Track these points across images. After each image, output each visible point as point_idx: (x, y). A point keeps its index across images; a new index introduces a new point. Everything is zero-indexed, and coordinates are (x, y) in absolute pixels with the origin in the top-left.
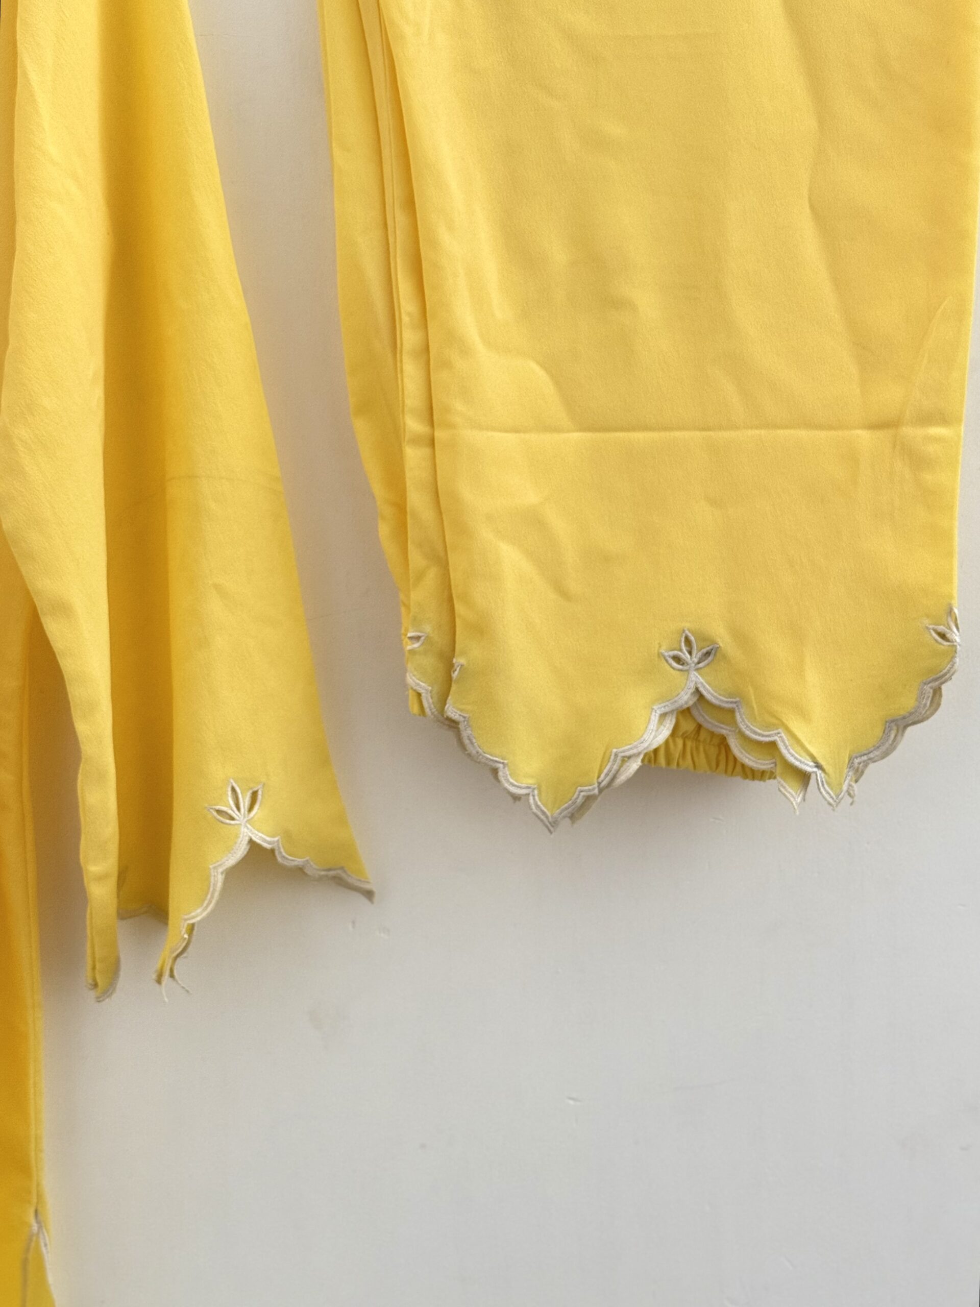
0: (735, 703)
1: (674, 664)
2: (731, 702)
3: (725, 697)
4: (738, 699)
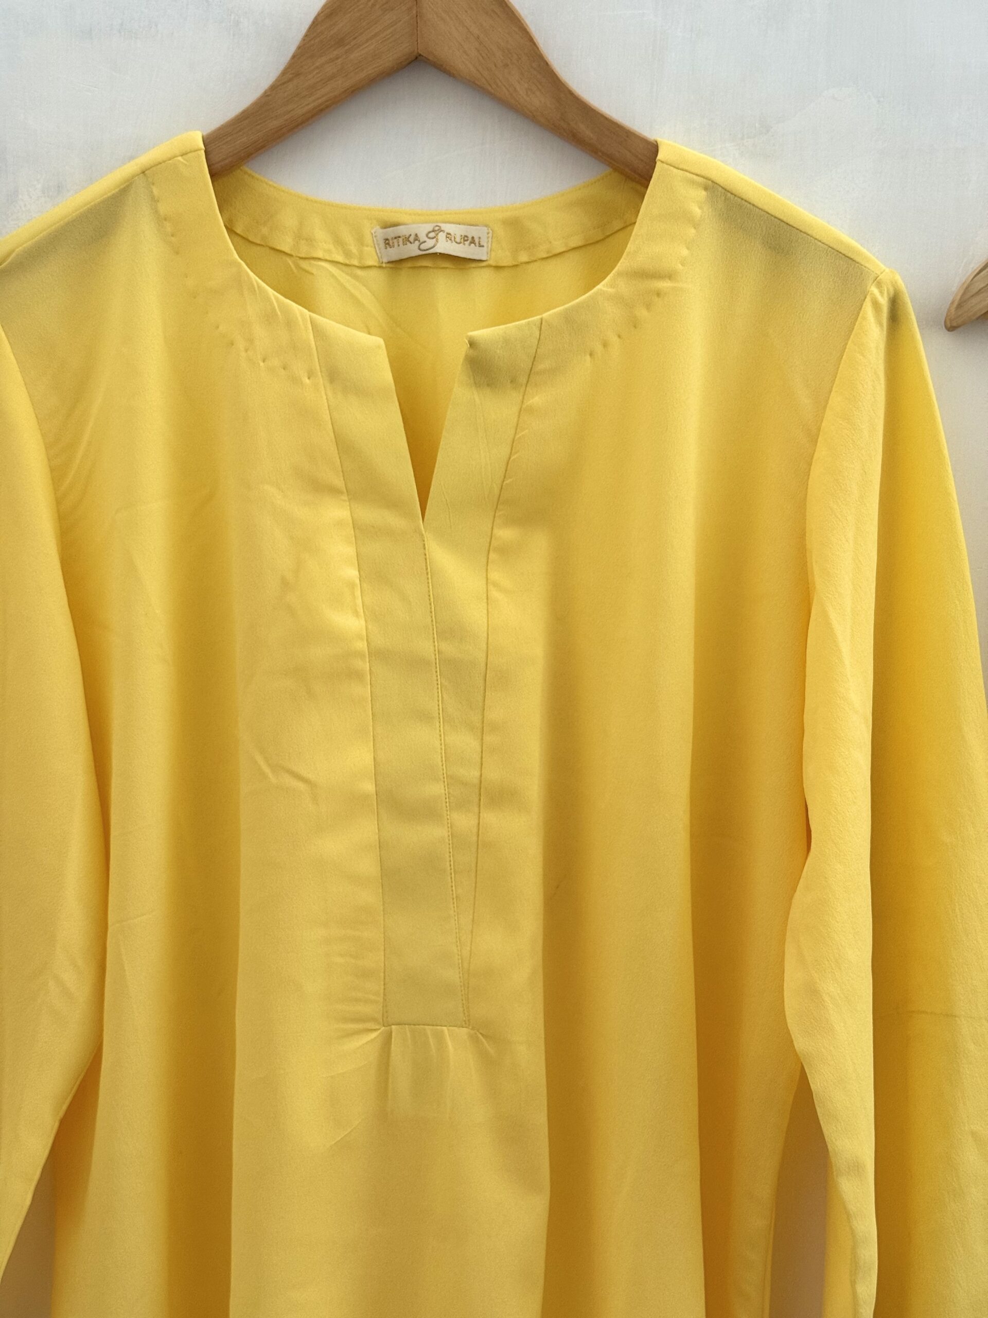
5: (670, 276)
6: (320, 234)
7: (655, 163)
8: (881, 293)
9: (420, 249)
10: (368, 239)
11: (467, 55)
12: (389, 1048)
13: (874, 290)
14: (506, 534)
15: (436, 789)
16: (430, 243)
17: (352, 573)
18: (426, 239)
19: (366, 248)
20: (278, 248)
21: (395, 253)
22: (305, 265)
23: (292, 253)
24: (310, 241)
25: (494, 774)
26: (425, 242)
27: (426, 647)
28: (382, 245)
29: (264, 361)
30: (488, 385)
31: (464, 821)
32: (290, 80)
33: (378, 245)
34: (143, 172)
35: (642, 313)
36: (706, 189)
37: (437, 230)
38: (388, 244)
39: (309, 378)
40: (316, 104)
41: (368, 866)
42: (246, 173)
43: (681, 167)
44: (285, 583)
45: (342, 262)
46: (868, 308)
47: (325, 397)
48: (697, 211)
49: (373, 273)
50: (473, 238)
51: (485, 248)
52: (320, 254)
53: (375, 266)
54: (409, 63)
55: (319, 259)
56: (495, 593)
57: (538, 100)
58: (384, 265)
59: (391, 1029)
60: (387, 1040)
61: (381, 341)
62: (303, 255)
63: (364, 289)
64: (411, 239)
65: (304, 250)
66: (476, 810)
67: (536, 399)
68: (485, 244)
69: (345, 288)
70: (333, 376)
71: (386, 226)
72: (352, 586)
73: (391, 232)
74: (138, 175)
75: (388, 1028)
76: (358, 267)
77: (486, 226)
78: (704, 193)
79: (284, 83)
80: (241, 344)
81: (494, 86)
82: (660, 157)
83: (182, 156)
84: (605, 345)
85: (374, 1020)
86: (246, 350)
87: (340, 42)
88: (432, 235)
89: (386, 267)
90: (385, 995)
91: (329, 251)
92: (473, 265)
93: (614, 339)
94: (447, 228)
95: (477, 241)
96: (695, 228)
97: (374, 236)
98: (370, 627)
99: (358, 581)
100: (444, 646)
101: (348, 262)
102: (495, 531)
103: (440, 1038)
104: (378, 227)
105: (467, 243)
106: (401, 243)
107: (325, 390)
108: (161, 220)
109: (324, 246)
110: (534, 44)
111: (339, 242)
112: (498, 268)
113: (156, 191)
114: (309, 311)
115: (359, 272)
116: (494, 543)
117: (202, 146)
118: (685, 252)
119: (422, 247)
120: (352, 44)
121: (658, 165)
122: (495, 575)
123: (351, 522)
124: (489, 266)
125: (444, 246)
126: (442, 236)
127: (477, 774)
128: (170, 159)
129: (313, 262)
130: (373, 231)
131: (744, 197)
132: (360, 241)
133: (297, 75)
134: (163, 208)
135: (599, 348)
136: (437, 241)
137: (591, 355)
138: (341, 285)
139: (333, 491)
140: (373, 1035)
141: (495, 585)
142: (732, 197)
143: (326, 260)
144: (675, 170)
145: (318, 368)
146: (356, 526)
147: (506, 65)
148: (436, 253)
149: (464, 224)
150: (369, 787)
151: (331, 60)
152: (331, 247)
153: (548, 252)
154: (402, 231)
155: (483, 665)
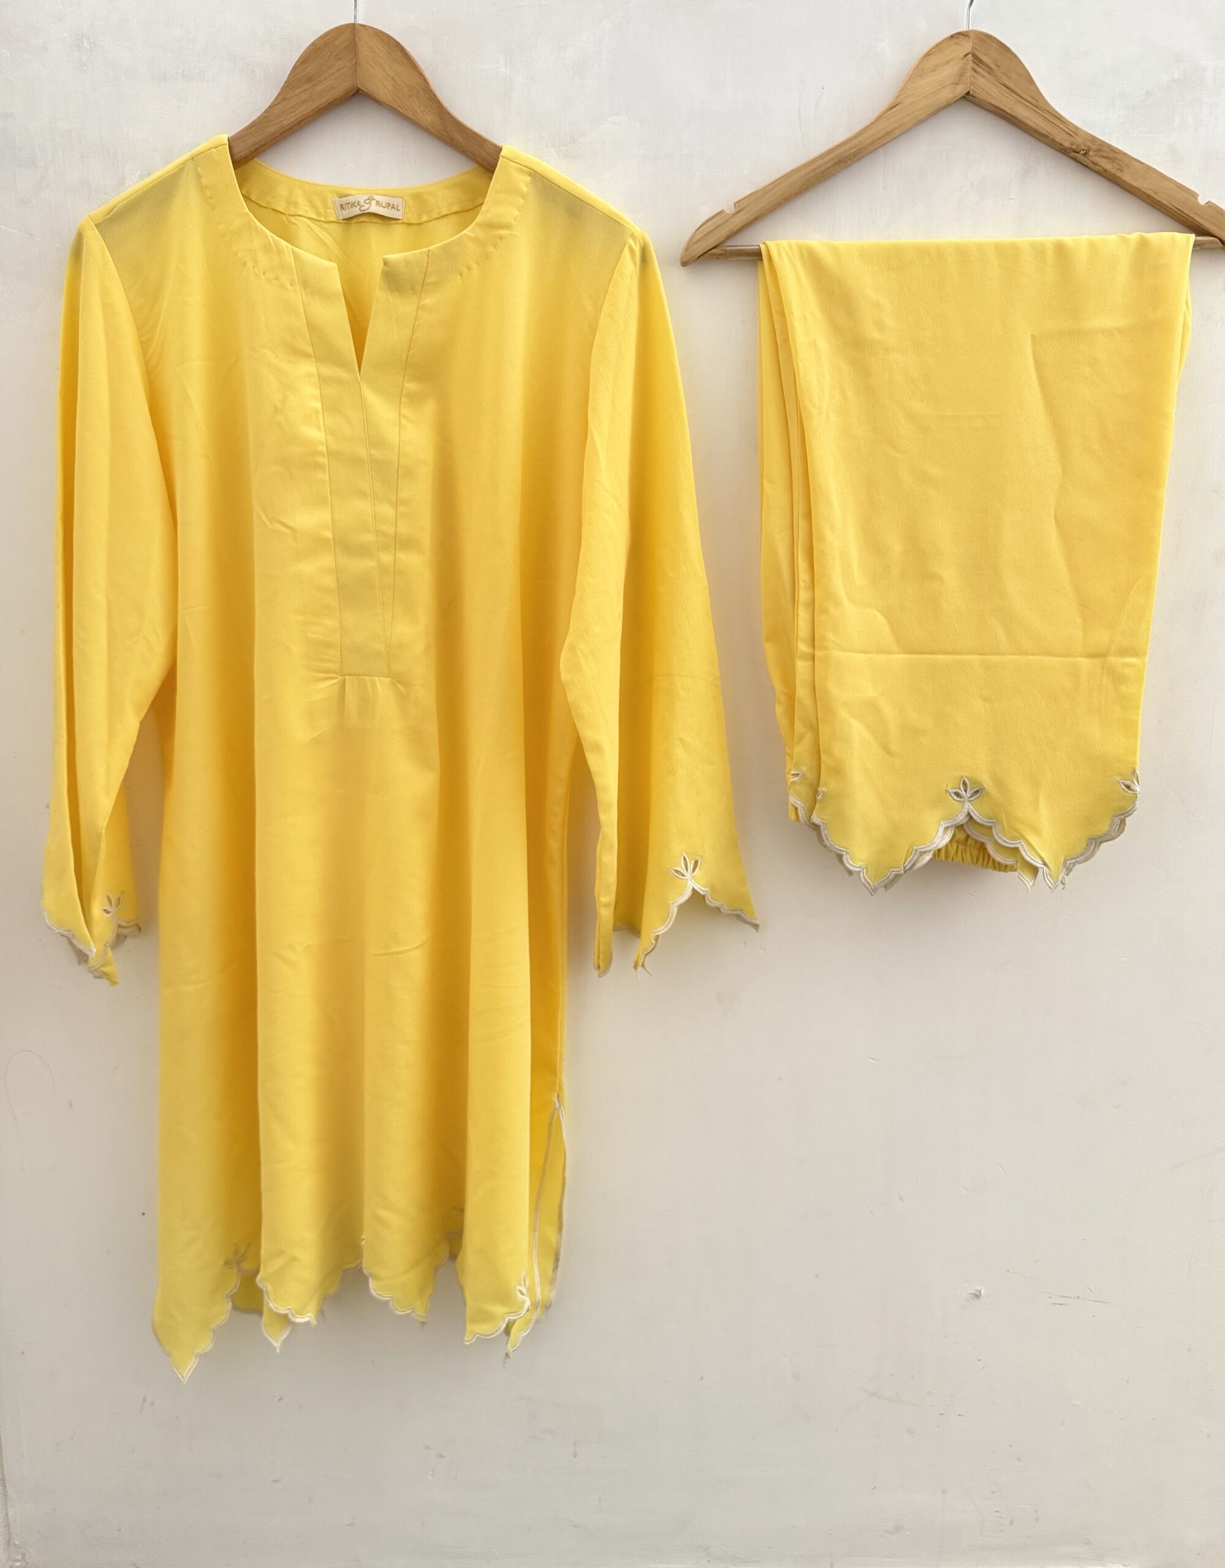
0: (993, 822)
1: (955, 797)
2: (990, 822)
3: (985, 818)
4: (994, 820)
5: (508, 227)
6: (302, 201)
7: (499, 158)
8: (635, 243)
9: (361, 211)
10: (330, 204)
11: (387, 89)
12: (345, 689)
13: (631, 241)
14: (411, 386)
15: (369, 538)
16: (366, 206)
17: (318, 405)
18: (364, 204)
19: (329, 210)
20: (277, 209)
21: (347, 213)
22: (292, 219)
23: (285, 212)
24: (296, 204)
25: (404, 529)
26: (363, 206)
27: (362, 452)
28: (339, 207)
29: (264, 275)
30: (398, 291)
31: (386, 558)
32: (279, 103)
33: (337, 208)
34: (192, 159)
35: (491, 249)
36: (530, 176)
37: (370, 199)
38: (343, 208)
39: (291, 286)
40: (295, 118)
41: (329, 581)
42: (257, 163)
43: (514, 161)
44: (276, 410)
45: (315, 218)
46: (626, 252)
47: (300, 297)
48: (525, 189)
49: (333, 226)
50: (393, 205)
51: (401, 212)
52: (301, 213)
53: (334, 222)
54: (354, 95)
55: (301, 216)
56: (404, 421)
57: (428, 118)
58: (340, 221)
59: (345, 679)
60: (343, 685)
61: (335, 265)
62: (291, 214)
63: (328, 236)
64: (356, 204)
65: (292, 211)
66: (393, 551)
67: (428, 301)
68: (401, 210)
69: (317, 235)
70: (305, 284)
71: (341, 196)
72: (316, 412)
73: (344, 200)
74: (189, 160)
75: (343, 678)
76: (325, 222)
77: (402, 198)
78: (529, 178)
79: (276, 104)
80: (250, 264)
81: (403, 109)
82: (502, 154)
83: (215, 148)
84: (469, 269)
85: (335, 672)
86: (253, 268)
87: (310, 79)
88: (367, 202)
89: (341, 223)
90: (341, 658)
91: (306, 211)
92: (393, 222)
93: (474, 266)
94: (377, 198)
95: (396, 207)
96: (523, 199)
97: (334, 203)
98: (328, 438)
99: (321, 410)
100: (373, 451)
101: (318, 219)
102: (405, 384)
103: (373, 684)
104: (337, 198)
105: (390, 208)
106: (350, 207)
107: (301, 293)
108: (202, 189)
109: (304, 208)
110: (427, 83)
111: (313, 206)
112: (409, 224)
113: (199, 169)
114: (291, 244)
115: (326, 226)
116: (404, 392)
117: (227, 142)
118: (517, 213)
119: (362, 209)
120: (317, 80)
121: (501, 158)
122: (405, 411)
123: (317, 374)
124: (403, 223)
125: (374, 209)
126: (374, 203)
127: (394, 529)
128: (208, 150)
129: (297, 217)
130: (333, 200)
131: (554, 181)
132: (325, 205)
133: (284, 99)
134: (204, 181)
135: (465, 270)
136: (370, 205)
137: (460, 275)
138: (315, 233)
139: (306, 355)
140: (335, 681)
141: (404, 416)
142: (547, 181)
143: (306, 217)
144: (511, 163)
145: (297, 279)
146: (320, 377)
147: (410, 96)
148: (369, 213)
149: (388, 196)
150: (329, 534)
151: (305, 91)
152: (308, 209)
153: (439, 214)
154: (351, 199)
155: (396, 464)
